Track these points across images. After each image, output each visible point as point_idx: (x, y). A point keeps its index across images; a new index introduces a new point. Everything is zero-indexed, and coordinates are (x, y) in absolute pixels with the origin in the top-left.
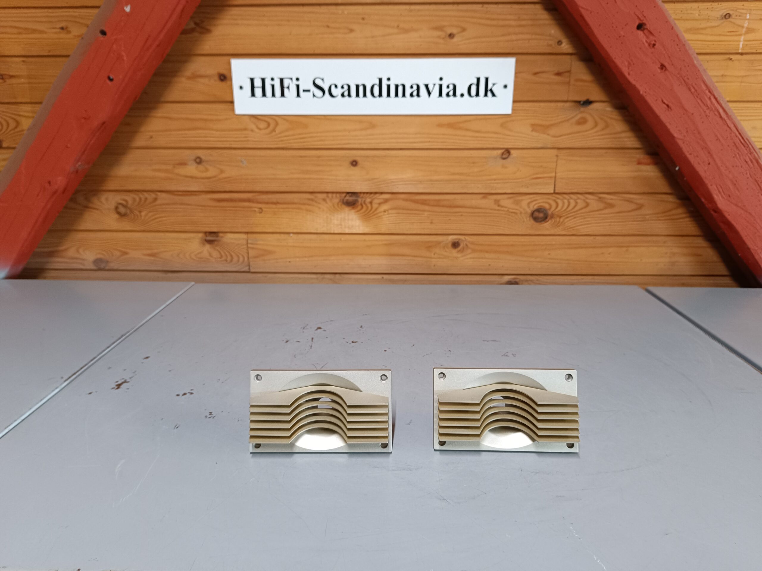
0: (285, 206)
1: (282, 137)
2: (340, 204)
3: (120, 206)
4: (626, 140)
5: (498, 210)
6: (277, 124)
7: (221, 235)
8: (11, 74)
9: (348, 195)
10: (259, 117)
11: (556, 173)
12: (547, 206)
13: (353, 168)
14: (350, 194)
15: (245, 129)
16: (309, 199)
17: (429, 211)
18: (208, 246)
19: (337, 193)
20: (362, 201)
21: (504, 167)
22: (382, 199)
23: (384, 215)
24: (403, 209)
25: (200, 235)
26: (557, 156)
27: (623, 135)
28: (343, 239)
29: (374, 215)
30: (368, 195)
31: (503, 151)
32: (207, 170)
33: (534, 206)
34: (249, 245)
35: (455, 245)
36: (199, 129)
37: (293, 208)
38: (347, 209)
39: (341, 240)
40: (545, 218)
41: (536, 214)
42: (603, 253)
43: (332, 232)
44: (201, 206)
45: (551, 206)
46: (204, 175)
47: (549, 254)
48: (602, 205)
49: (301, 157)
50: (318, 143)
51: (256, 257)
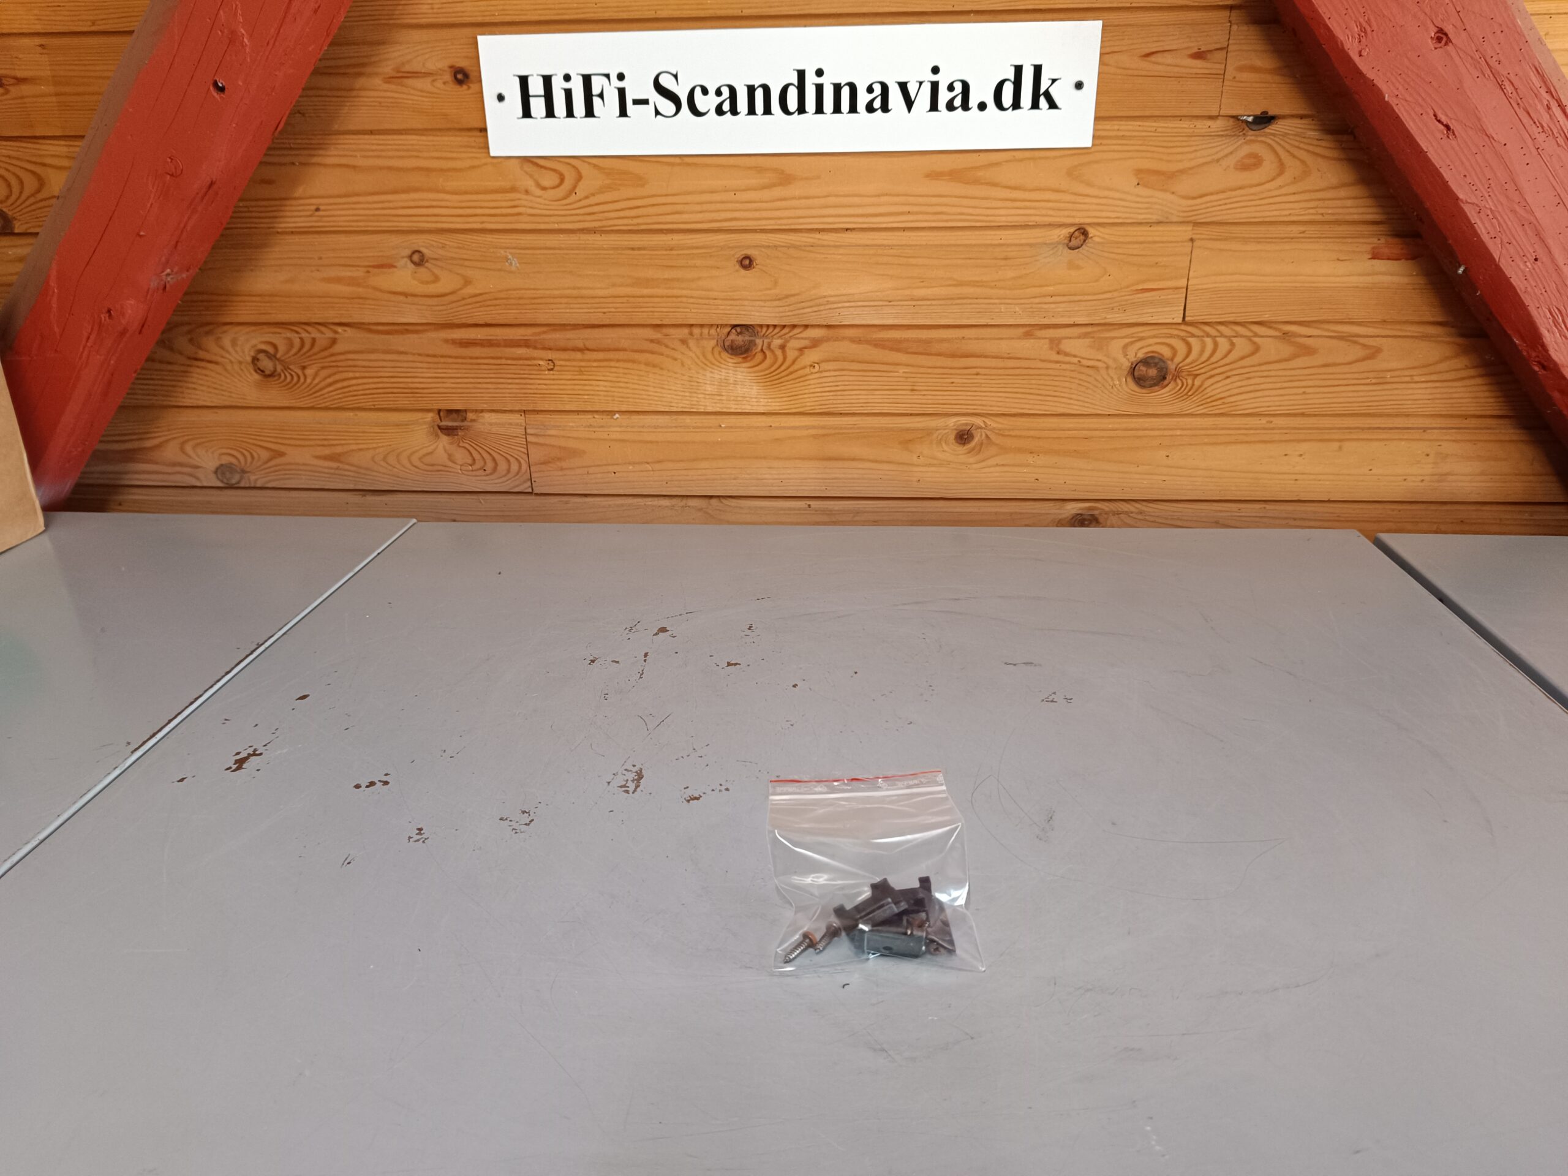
0: (601, 355)
1: (590, 206)
2: (719, 349)
3: (261, 356)
4: (1349, 203)
5: (1057, 362)
6: (580, 177)
7: (470, 416)
8: (19, 74)
9: (733, 331)
10: (542, 162)
11: (1188, 279)
12: (1166, 352)
13: (743, 272)
14: (739, 330)
15: (513, 190)
16: (652, 341)
17: (908, 365)
18: (444, 439)
19: (712, 325)
20: (763, 342)
21: (1071, 266)
22: (806, 339)
23: (812, 373)
24: (853, 361)
25: (430, 416)
26: (1192, 240)
27: (1343, 193)
28: (723, 426)
29: (791, 373)
30: (777, 330)
31: (1072, 230)
32: (436, 279)
33: (1138, 352)
34: (530, 439)
35: (963, 437)
36: (416, 190)
37: (618, 361)
38: (730, 361)
39: (720, 426)
40: (1162, 379)
41: (1143, 369)
42: (1286, 455)
43: (702, 410)
44: (428, 356)
45: (1175, 352)
46: (432, 289)
47: (1168, 456)
48: (1286, 350)
49: (633, 249)
50: (669, 218)
51: (544, 463)
